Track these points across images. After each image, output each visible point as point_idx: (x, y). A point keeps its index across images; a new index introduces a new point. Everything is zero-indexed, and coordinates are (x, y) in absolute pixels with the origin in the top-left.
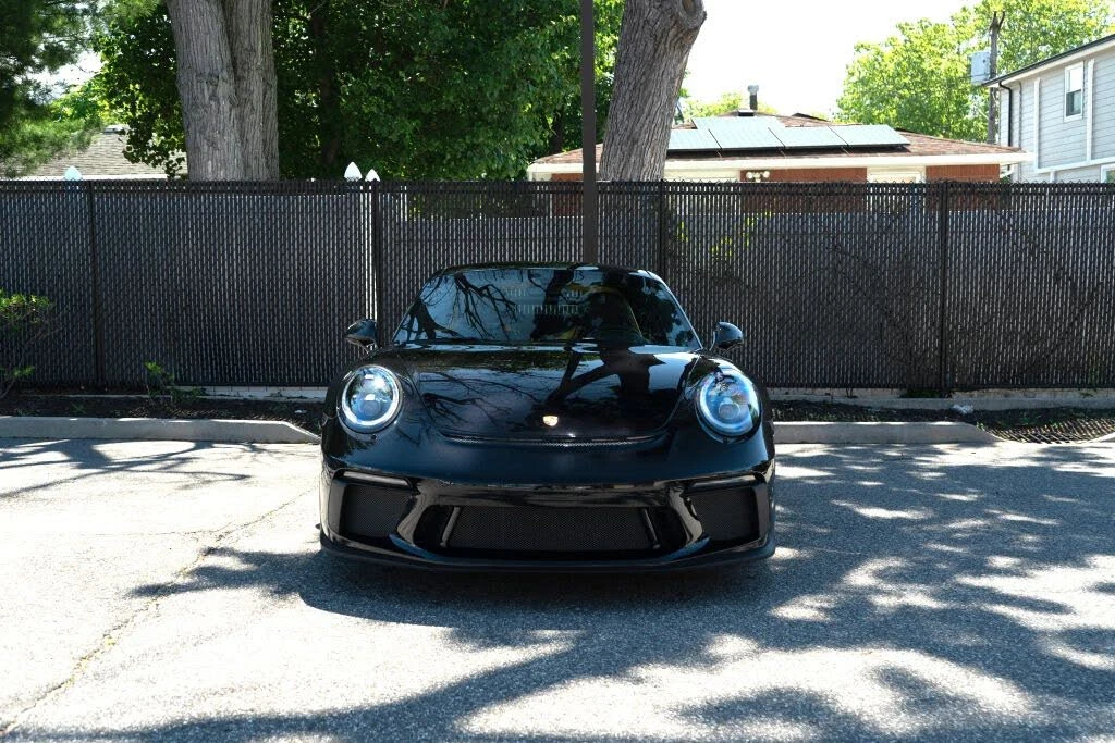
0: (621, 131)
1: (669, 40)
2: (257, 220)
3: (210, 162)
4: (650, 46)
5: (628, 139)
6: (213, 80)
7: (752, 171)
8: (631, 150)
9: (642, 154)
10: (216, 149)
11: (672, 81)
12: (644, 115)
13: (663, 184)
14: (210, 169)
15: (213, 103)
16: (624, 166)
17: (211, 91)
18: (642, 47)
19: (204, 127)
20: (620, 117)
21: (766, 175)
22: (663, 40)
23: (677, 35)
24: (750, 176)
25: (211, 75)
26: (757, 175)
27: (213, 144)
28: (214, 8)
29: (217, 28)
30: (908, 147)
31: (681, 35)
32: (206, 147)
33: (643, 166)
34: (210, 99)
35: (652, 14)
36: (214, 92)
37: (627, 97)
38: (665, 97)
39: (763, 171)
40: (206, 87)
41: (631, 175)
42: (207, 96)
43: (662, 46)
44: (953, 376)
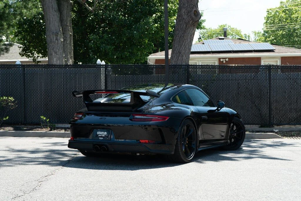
0: (176, 50)
1: (190, 24)
2: (71, 76)
3: (55, 58)
4: (185, 26)
5: (178, 52)
6: (57, 34)
7: (222, 58)
8: (179, 55)
9: (182, 56)
10: (57, 54)
11: (191, 36)
12: (183, 45)
13: (188, 66)
14: (55, 60)
15: (56, 41)
16: (177, 60)
17: (56, 38)
18: (182, 26)
19: (54, 48)
20: (176, 46)
21: (227, 60)
22: (188, 24)
23: (192, 23)
24: (222, 60)
25: (56, 33)
26: (224, 60)
27: (56, 53)
28: (57, 13)
29: (58, 19)
30: (274, 51)
31: (193, 23)
32: (54, 54)
33: (183, 60)
34: (56, 40)
35: (185, 17)
36: (57, 37)
37: (178, 40)
38: (189, 40)
39: (226, 58)
40: (54, 36)
41: (179, 63)
42: (55, 39)
43: (188, 26)
44: (273, 121)
